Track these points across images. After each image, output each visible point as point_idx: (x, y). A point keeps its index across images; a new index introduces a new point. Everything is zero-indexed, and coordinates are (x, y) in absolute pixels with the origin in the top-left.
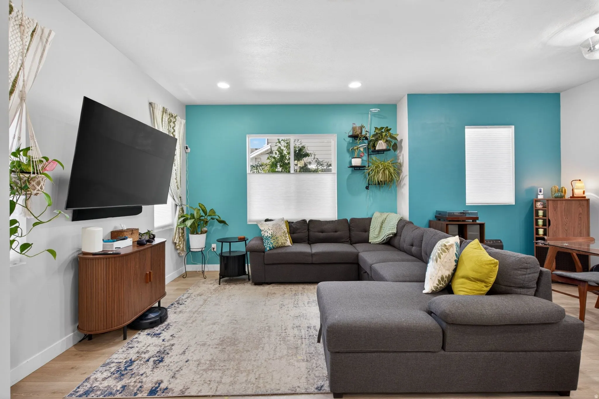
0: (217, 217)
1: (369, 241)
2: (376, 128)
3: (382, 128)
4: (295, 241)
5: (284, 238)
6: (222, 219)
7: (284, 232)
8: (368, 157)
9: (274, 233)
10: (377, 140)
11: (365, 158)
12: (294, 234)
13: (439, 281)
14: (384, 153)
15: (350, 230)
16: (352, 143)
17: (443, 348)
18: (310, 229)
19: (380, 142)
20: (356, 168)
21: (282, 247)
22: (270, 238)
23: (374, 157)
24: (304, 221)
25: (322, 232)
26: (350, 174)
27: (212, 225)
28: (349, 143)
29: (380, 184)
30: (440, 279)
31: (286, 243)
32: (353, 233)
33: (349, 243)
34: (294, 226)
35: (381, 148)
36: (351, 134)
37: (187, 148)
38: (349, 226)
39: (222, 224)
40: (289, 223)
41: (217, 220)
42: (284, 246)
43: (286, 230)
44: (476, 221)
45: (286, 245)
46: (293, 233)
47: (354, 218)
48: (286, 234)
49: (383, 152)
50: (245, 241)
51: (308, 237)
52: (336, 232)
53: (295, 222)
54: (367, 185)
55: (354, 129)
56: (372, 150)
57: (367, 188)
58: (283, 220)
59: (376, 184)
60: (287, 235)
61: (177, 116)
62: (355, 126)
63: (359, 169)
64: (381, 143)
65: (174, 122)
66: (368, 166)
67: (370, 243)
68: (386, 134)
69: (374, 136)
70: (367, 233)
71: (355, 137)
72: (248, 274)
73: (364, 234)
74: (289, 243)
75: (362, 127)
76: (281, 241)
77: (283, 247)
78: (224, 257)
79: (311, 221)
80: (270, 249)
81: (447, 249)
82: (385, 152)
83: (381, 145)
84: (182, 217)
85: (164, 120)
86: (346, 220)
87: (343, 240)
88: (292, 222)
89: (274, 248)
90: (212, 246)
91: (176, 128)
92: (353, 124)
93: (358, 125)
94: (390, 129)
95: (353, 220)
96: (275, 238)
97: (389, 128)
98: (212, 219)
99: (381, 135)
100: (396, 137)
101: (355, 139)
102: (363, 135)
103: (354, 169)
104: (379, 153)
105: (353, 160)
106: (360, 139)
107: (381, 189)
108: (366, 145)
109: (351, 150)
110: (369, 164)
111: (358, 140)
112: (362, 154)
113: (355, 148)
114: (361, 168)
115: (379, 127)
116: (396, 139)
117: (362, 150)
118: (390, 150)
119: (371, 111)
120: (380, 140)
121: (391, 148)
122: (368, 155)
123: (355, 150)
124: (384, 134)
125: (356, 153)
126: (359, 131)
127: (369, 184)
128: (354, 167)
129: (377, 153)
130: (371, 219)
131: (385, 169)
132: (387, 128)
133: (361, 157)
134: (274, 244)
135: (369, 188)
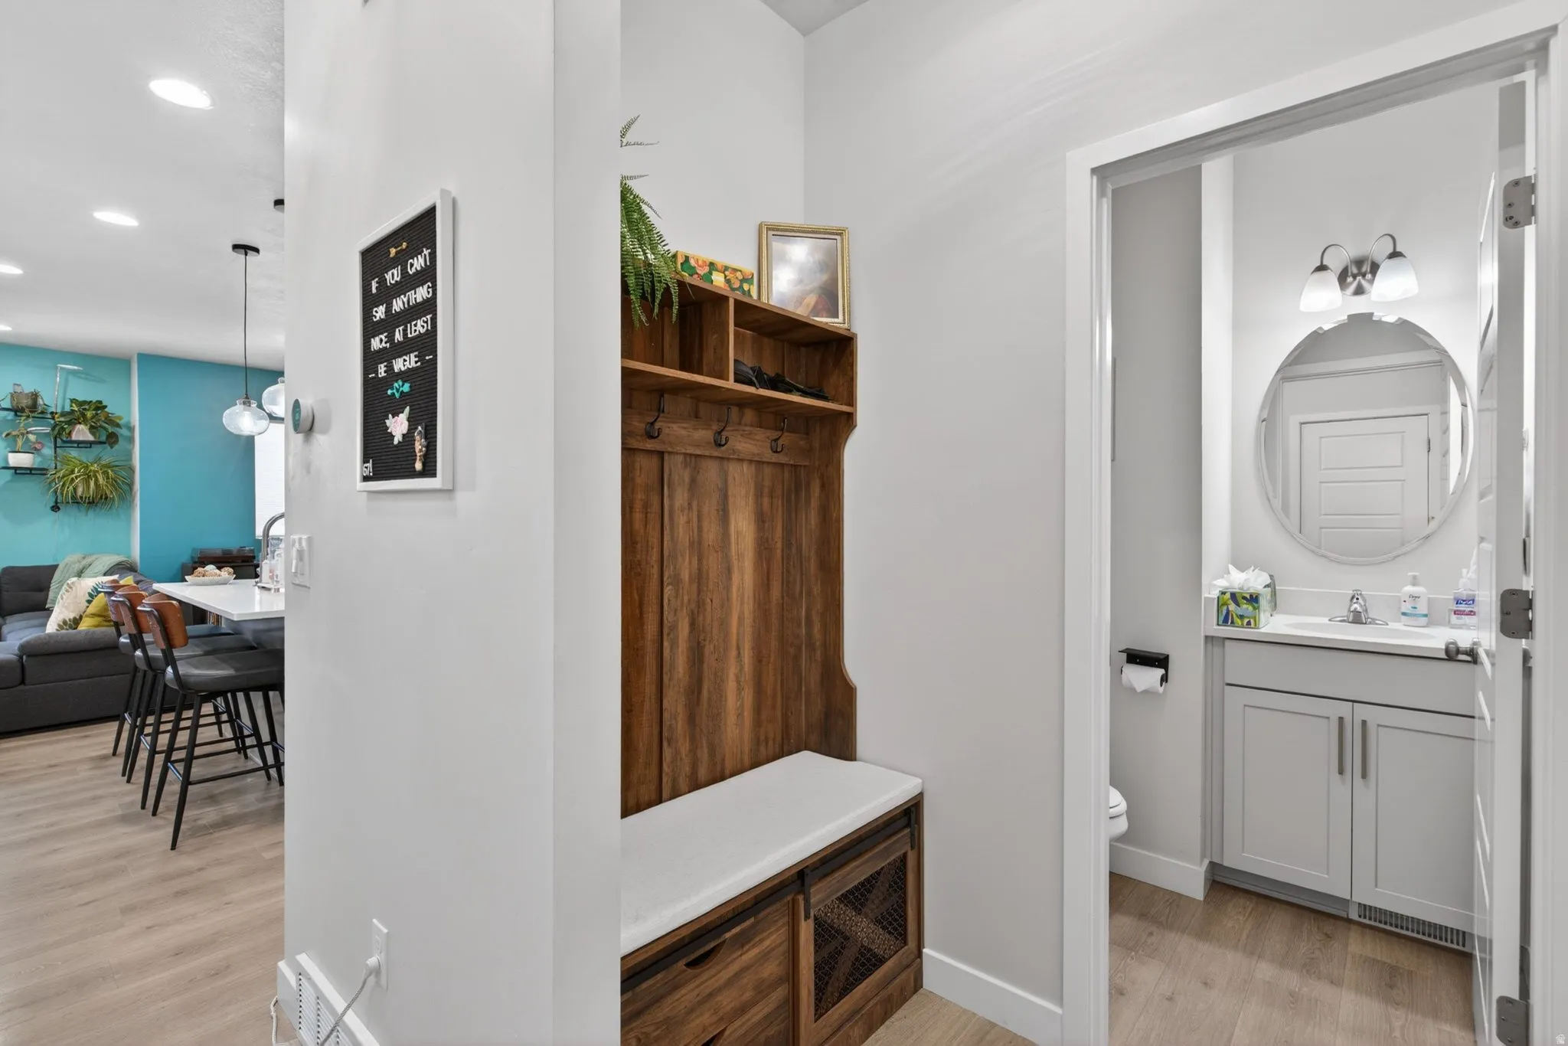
1: (47, 607)
2: (73, 401)
3: (84, 402)
8: (55, 452)
10: (73, 423)
11: (48, 451)
14: (91, 447)
16: (12, 420)
17: (23, 682)
19: (79, 427)
20: (17, 471)
23: (74, 453)
26: (11, 481)
28: (5, 421)
29: (76, 501)
32: (6, 595)
35: (81, 438)
36: (7, 404)
44: (253, 562)
47: (13, 568)
49: (89, 445)
54: (52, 504)
55: (15, 395)
56: (60, 436)
57: (55, 508)
59: (68, 503)
62: (19, 390)
63: (28, 472)
64: (82, 429)
66: (56, 468)
68: (97, 414)
69: (63, 414)
70: (43, 593)
71: (17, 411)
73: (37, 596)
75: (35, 396)
81: (71, 588)
82: (93, 446)
83: (81, 433)
92: (15, 384)
93: (28, 389)
94: (106, 407)
95: (8, 570)
97: (104, 404)
99: (84, 415)
100: (118, 421)
101: (16, 415)
102: (40, 409)
103: (16, 473)
104: (80, 445)
105: (11, 455)
106: (28, 417)
107: (91, 513)
108: (48, 430)
109: (8, 435)
110: (56, 464)
111: (23, 418)
112: (38, 446)
113: (14, 433)
114: (33, 472)
115: (81, 399)
116: (118, 425)
117: (32, 437)
118: (104, 443)
119: (61, 368)
120: (80, 423)
121: (103, 438)
122: (56, 447)
123: (15, 436)
124: (89, 414)
125: (20, 442)
126: (30, 402)
127: (56, 502)
128: (16, 469)
129: (76, 445)
130: (55, 567)
131: (89, 477)
132: (100, 402)
133: (34, 450)
135: (58, 509)
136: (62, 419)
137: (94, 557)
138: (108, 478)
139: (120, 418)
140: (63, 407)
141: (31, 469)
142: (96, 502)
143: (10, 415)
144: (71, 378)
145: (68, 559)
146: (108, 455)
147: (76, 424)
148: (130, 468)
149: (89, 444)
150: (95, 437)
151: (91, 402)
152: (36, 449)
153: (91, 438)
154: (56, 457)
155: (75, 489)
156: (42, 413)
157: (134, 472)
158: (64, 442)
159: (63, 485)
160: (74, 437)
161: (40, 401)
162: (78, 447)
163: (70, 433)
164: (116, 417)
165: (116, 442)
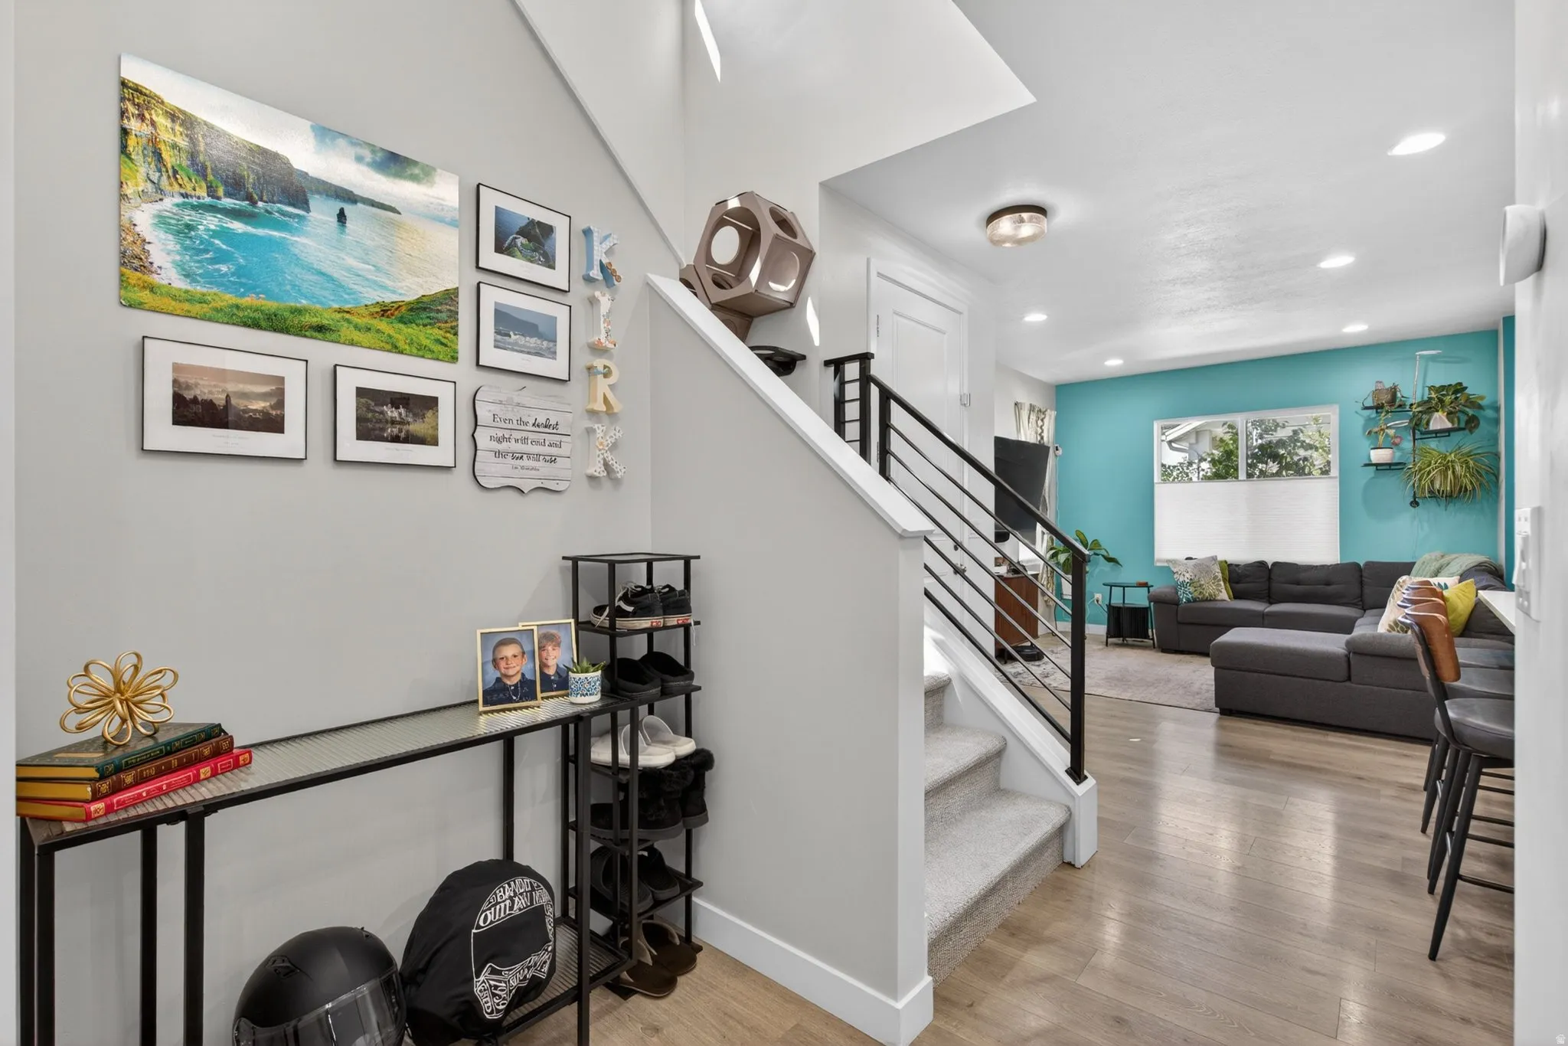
0: (1105, 554)
2: (1431, 388)
3: (1443, 388)
4: (1237, 595)
5: (1214, 587)
6: (1112, 555)
7: (1215, 578)
8: (1414, 445)
9: (1196, 579)
10: (1430, 411)
11: (1407, 445)
13: (1390, 626)
14: (1449, 436)
15: (1361, 583)
17: (1349, 679)
18: (1272, 577)
19: (1436, 415)
20: (1379, 467)
22: (1188, 585)
23: (1432, 443)
24: (1262, 564)
26: (1374, 478)
27: (1097, 564)
28: (1369, 419)
29: (1434, 495)
30: (1392, 624)
31: (1219, 594)
32: (1367, 590)
33: (1361, 607)
34: (1240, 571)
35: (1439, 427)
36: (1369, 403)
37: (1057, 450)
38: (1361, 576)
39: (1112, 563)
40: (1230, 565)
41: (1103, 556)
42: (1215, 600)
43: (1220, 576)
45: (1219, 598)
46: (1237, 583)
47: (1373, 562)
48: (1219, 580)
49: (1448, 434)
50: (1149, 587)
51: (1267, 591)
52: (1327, 585)
53: (1243, 564)
54: (1411, 499)
55: (1376, 393)
56: (1418, 428)
57: (1414, 504)
58: (1214, 559)
59: (1426, 497)
60: (1222, 583)
61: (1046, 411)
62: (1380, 387)
63: (1388, 467)
64: (1440, 417)
65: (1042, 420)
66: (1414, 461)
68: (1456, 398)
69: (1419, 405)
71: (1378, 408)
72: (1153, 639)
74: (1224, 595)
75: (1394, 391)
76: (1209, 590)
77: (1211, 599)
78: (1113, 607)
79: (1275, 564)
80: (1188, 601)
81: (1401, 586)
82: (1452, 434)
83: (1439, 421)
84: (1051, 549)
85: (1031, 420)
86: (1358, 565)
88: (1237, 566)
89: (1195, 600)
90: (1096, 597)
91: (1045, 428)
92: (1377, 382)
93: (1388, 385)
94: (1466, 388)
95: (1369, 564)
96: (1197, 585)
97: (1464, 385)
98: (1096, 554)
99: (1441, 401)
100: (1480, 402)
101: (1377, 412)
102: (1398, 403)
103: (1377, 469)
104: (1438, 435)
105: (1373, 452)
106: (1387, 412)
107: (1451, 507)
108: (1405, 423)
109: (1370, 433)
110: (1414, 458)
111: (1383, 414)
112: (1397, 440)
113: (1376, 429)
114: (1392, 467)
115: (1437, 385)
116: (1480, 407)
117: (1391, 432)
118: (1463, 429)
119: (1419, 355)
120: (1438, 411)
121: (1462, 425)
122: (1414, 440)
123: (1376, 432)
124: (1448, 399)
125: (1381, 438)
126: (1388, 397)
127: (1415, 497)
128: (1376, 465)
129: (1434, 435)
130: (1414, 563)
131: (1447, 468)
132: (1460, 384)
133: (1394, 446)
134: (1196, 594)
135: (1417, 504)
136: (1419, 409)
137: (1454, 556)
138: (1468, 467)
139: (1482, 398)
140: (1423, 396)
141: (1390, 465)
142: (1455, 496)
143: (1372, 413)
144: (1431, 364)
145: (1426, 556)
146: (1469, 442)
147: (1434, 411)
148: (1496, 455)
149: (1447, 432)
150: (1453, 423)
151: (1450, 385)
152: (1396, 444)
153: (1449, 425)
154: (1414, 451)
155: (1432, 482)
156: (1400, 406)
157: (1499, 458)
158: (1422, 433)
159: (1420, 480)
160: (1432, 427)
161: (1399, 395)
162: (1436, 437)
163: (1428, 423)
164: (1477, 398)
165: (1477, 425)
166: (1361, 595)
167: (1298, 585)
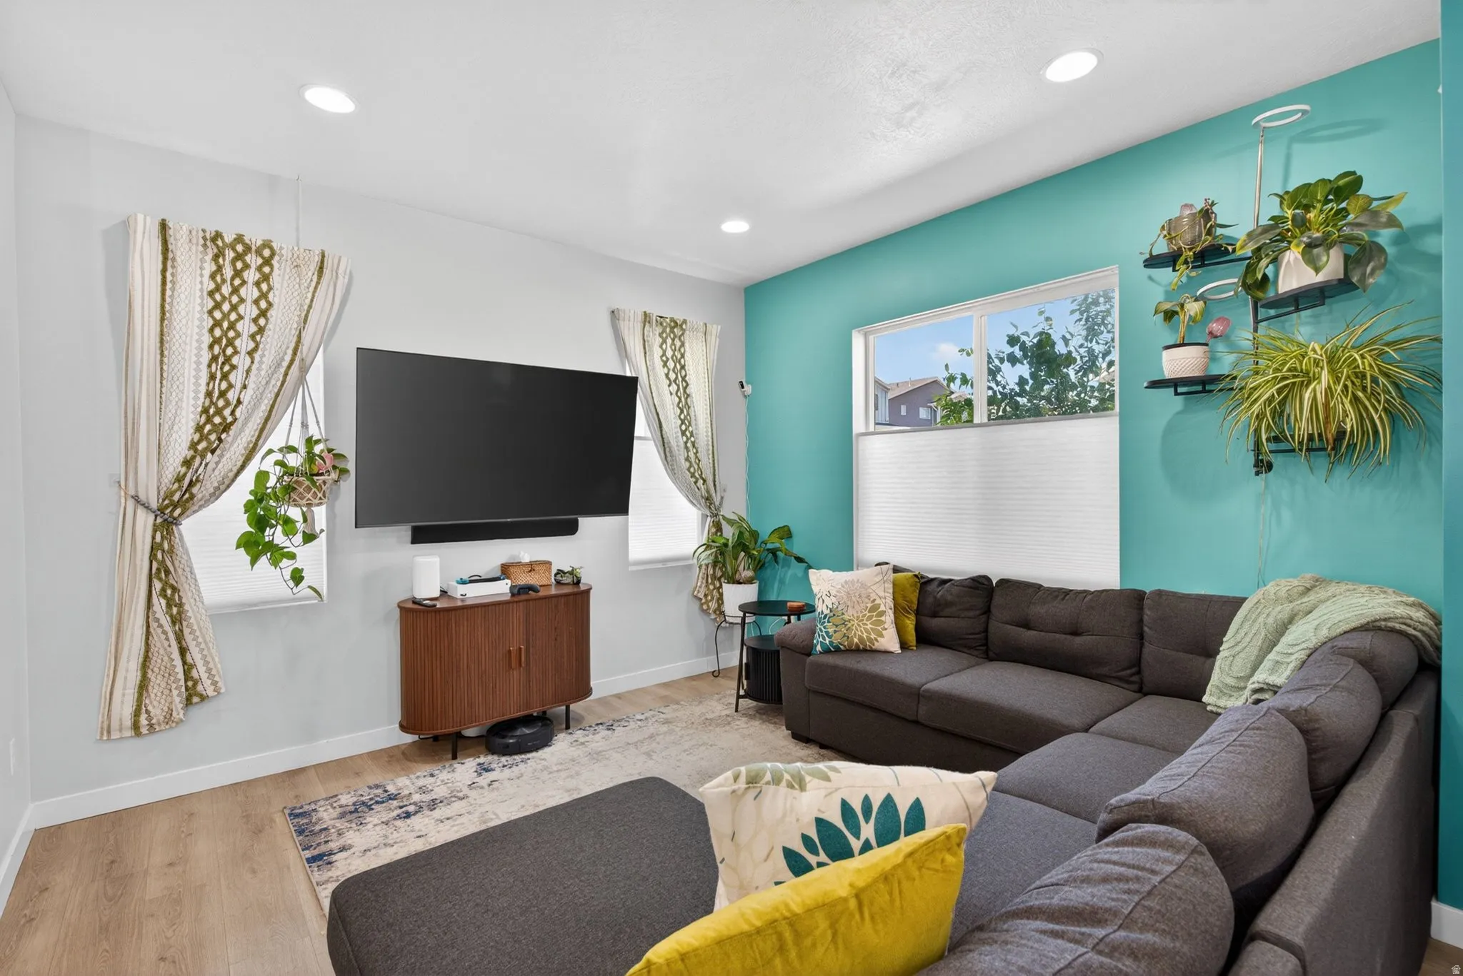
1: (1203, 699)
2: (1281, 197)
5: (869, 626)
9: (840, 609)
10: (1275, 250)
12: (936, 619)
14: (1323, 303)
15: (1140, 635)
18: (994, 607)
19: (1287, 256)
21: (865, 651)
22: (826, 620)
23: (1294, 326)
24: (980, 581)
25: (1027, 625)
31: (877, 641)
32: (1148, 649)
33: (1135, 687)
34: (944, 594)
35: (1298, 285)
36: (1158, 249)
38: (1143, 622)
42: (872, 651)
43: (889, 603)
45: (877, 646)
46: (937, 615)
47: (1160, 593)
48: (883, 613)
51: (979, 637)
52: (1075, 633)
53: (951, 580)
54: (1254, 461)
56: (1260, 295)
57: (1263, 466)
60: (890, 617)
61: (685, 322)
62: (1182, 209)
63: (1200, 388)
64: (1294, 260)
67: (1205, 705)
70: (1211, 660)
71: (1173, 261)
74: (889, 641)
76: (860, 632)
79: (1003, 582)
80: (827, 651)
83: (1294, 272)
86: (1135, 596)
87: (1104, 670)
88: (946, 581)
89: (838, 650)
91: (689, 349)
94: (1360, 179)
96: (836, 620)
99: (1298, 221)
101: (1174, 268)
103: (1179, 392)
104: (1302, 304)
105: (1167, 356)
106: (1188, 265)
107: (1341, 473)
110: (1256, 362)
111: (1182, 271)
112: (1217, 327)
113: (1170, 307)
114: (1209, 386)
119: (1260, 127)
120: (1291, 247)
122: (1256, 321)
124: (1315, 215)
125: (1180, 324)
127: (1258, 451)
128: (1179, 383)
129: (1293, 305)
132: (1347, 176)
133: (1209, 339)
134: (837, 639)
135: (1269, 467)
139: (1400, 200)
141: (1203, 381)
144: (1298, 149)
147: (1284, 248)
149: (1318, 294)
151: (1325, 183)
152: (1215, 335)
153: (1313, 276)
154: (1261, 346)
156: (1212, 247)
158: (1269, 305)
160: (1283, 285)
161: (1215, 224)
162: (1299, 308)
163: (1274, 280)
164: (1388, 201)
165: (1378, 270)
166: (1137, 663)
167: (1029, 628)
